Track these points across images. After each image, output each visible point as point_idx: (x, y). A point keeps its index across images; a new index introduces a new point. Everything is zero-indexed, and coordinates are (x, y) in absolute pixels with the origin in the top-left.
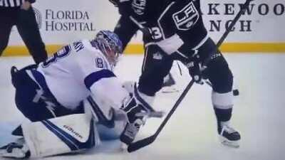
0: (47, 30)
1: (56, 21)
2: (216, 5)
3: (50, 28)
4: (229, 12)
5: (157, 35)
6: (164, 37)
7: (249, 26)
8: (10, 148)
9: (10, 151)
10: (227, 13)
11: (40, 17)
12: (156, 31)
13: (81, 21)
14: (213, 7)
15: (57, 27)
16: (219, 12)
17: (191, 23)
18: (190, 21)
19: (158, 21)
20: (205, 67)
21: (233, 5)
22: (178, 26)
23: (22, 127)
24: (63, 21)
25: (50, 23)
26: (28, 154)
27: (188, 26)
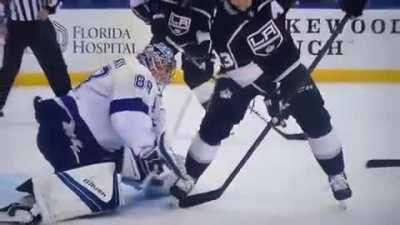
0: (75, 52)
1: (87, 41)
2: (297, 20)
3: (78, 50)
4: (313, 29)
5: (227, 62)
6: (236, 66)
7: (339, 48)
8: (12, 209)
9: (12, 214)
10: (310, 31)
11: (65, 36)
12: (225, 57)
13: (120, 41)
14: (292, 22)
15: (89, 49)
16: (299, 29)
17: (272, 47)
18: (271, 44)
19: (228, 45)
20: (287, 105)
21: (319, 20)
22: (254, 51)
23: (33, 181)
24: (96, 41)
25: (79, 44)
26: (38, 218)
27: (268, 50)
